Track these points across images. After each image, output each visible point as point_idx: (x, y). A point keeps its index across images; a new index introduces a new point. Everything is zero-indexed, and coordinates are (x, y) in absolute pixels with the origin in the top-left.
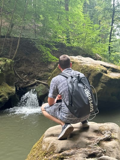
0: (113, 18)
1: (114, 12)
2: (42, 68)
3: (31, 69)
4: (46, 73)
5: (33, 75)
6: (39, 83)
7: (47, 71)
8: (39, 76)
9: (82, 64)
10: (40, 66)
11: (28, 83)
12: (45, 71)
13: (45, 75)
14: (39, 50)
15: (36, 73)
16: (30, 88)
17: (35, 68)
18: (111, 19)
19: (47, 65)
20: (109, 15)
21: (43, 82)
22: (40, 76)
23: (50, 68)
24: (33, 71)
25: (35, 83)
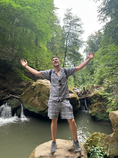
0: (65, 54)
1: (66, 50)
2: (15, 84)
3: (6, 85)
4: (18, 88)
5: (7, 89)
6: (13, 97)
7: (20, 87)
8: (12, 90)
9: (49, 87)
10: (14, 82)
11: (4, 97)
12: (18, 87)
13: (17, 90)
14: (15, 72)
15: (10, 88)
16: (5, 101)
17: (10, 84)
18: (64, 54)
19: (20, 82)
20: (63, 51)
21: (16, 96)
22: (14, 90)
23: (21, 84)
24: (7, 86)
25: (10, 97)
